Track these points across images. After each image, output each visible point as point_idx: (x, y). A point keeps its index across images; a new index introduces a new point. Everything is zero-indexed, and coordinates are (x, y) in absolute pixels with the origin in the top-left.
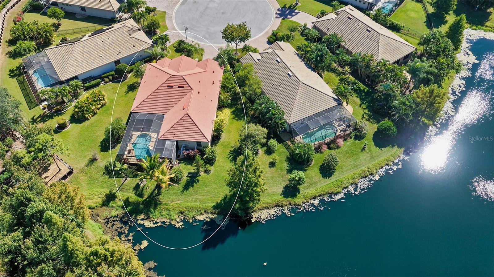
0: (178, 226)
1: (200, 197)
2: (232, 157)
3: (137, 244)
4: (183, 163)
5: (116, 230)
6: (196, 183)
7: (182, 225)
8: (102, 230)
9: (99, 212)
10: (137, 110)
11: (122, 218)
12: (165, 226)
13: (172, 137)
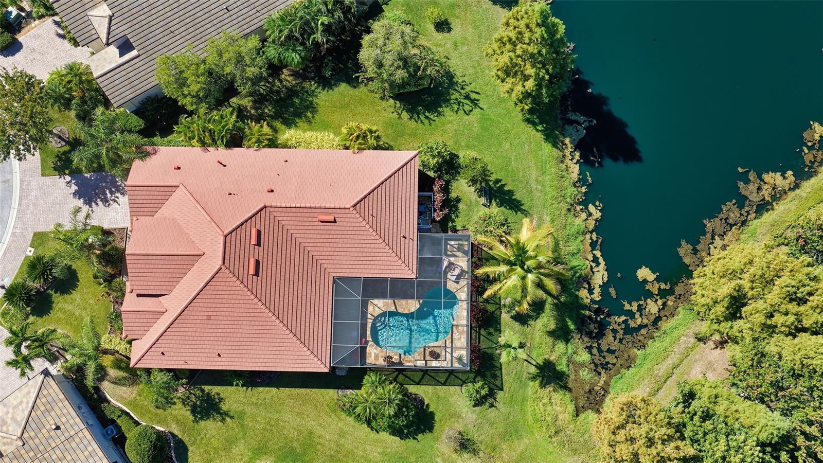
0: (597, 214)
1: (534, 176)
2: (427, 114)
3: (647, 288)
4: (453, 221)
5: (621, 341)
6: (504, 185)
7: (596, 207)
8: (623, 371)
9: (582, 392)
10: (324, 354)
11: (591, 338)
12: (600, 241)
13: (411, 244)
